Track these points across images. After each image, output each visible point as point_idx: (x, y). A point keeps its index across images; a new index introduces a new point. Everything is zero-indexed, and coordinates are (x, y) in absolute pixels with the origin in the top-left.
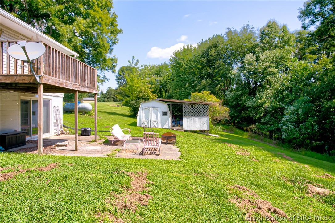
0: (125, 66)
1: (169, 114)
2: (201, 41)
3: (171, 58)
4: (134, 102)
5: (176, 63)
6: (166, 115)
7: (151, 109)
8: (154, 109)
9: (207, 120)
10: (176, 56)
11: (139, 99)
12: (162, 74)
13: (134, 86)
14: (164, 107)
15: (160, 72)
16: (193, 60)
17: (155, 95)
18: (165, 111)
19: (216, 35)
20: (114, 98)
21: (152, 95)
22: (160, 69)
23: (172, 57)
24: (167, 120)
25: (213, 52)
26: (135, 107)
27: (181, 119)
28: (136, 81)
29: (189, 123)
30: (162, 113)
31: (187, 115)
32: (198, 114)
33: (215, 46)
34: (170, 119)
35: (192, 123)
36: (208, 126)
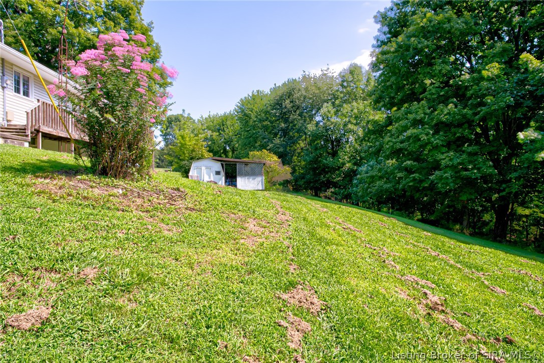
0: (173, 115)
1: (223, 173)
2: (274, 86)
3: (236, 108)
4: (186, 162)
5: (243, 114)
6: (219, 174)
7: (203, 168)
8: (207, 168)
9: (262, 180)
10: (243, 105)
11: (192, 159)
12: (225, 129)
13: (186, 144)
14: (217, 166)
15: (223, 125)
16: (264, 111)
17: (210, 154)
18: (218, 170)
19: (292, 79)
20: (159, 164)
21: (206, 154)
22: (223, 121)
23: (237, 106)
24: (220, 179)
25: (287, 103)
26: (187, 168)
27: (235, 177)
28: (187, 139)
29: (243, 182)
30: (214, 173)
31: (242, 175)
32: (252, 174)
33: (290, 95)
34: (223, 178)
35: (247, 182)
36: (262, 185)
